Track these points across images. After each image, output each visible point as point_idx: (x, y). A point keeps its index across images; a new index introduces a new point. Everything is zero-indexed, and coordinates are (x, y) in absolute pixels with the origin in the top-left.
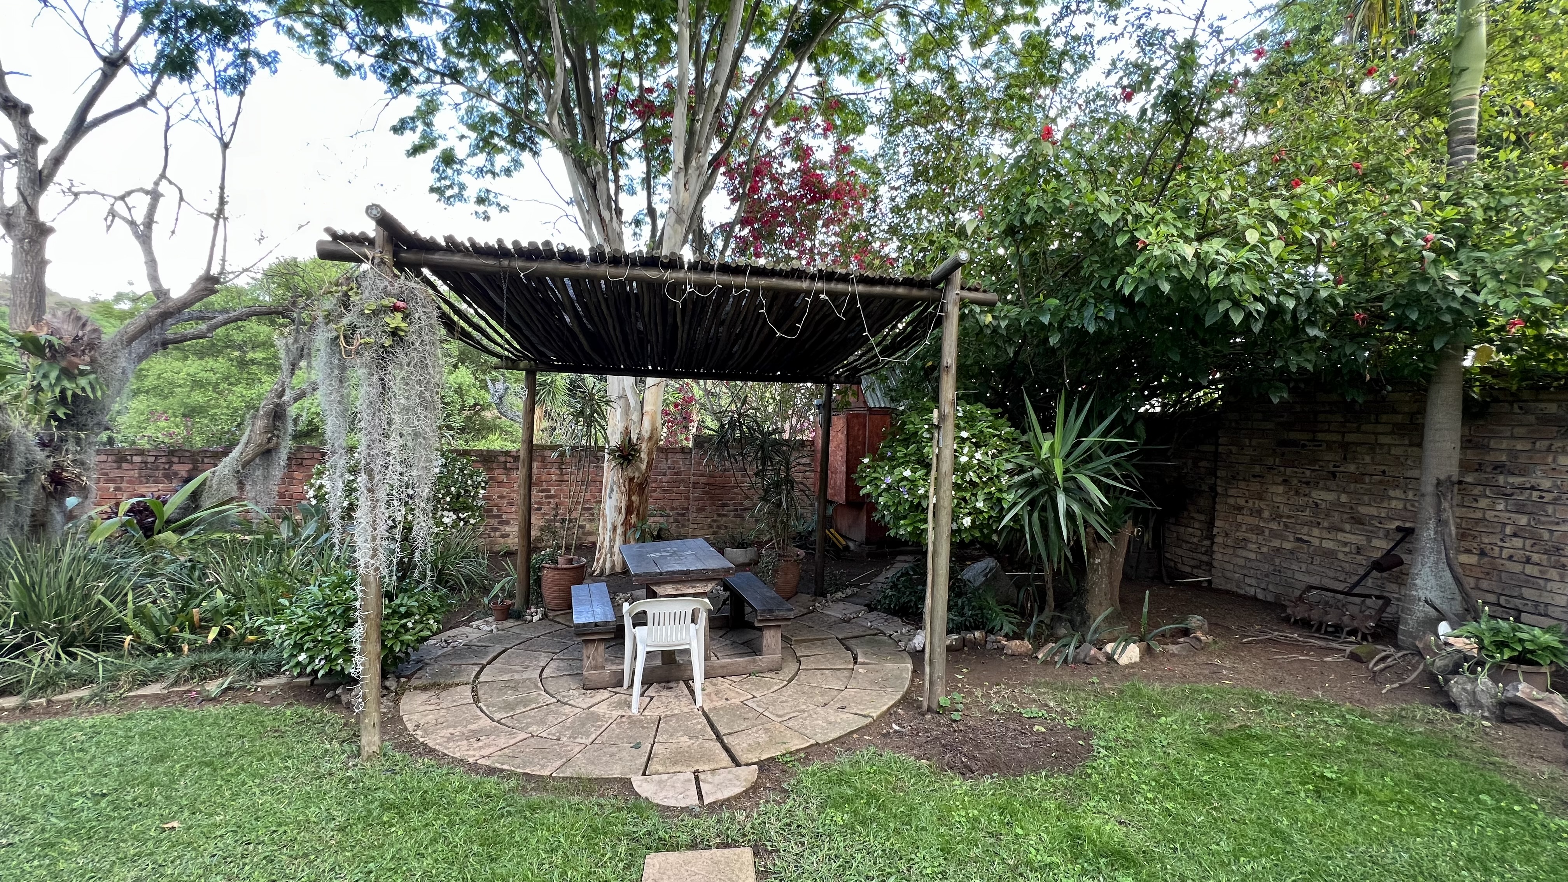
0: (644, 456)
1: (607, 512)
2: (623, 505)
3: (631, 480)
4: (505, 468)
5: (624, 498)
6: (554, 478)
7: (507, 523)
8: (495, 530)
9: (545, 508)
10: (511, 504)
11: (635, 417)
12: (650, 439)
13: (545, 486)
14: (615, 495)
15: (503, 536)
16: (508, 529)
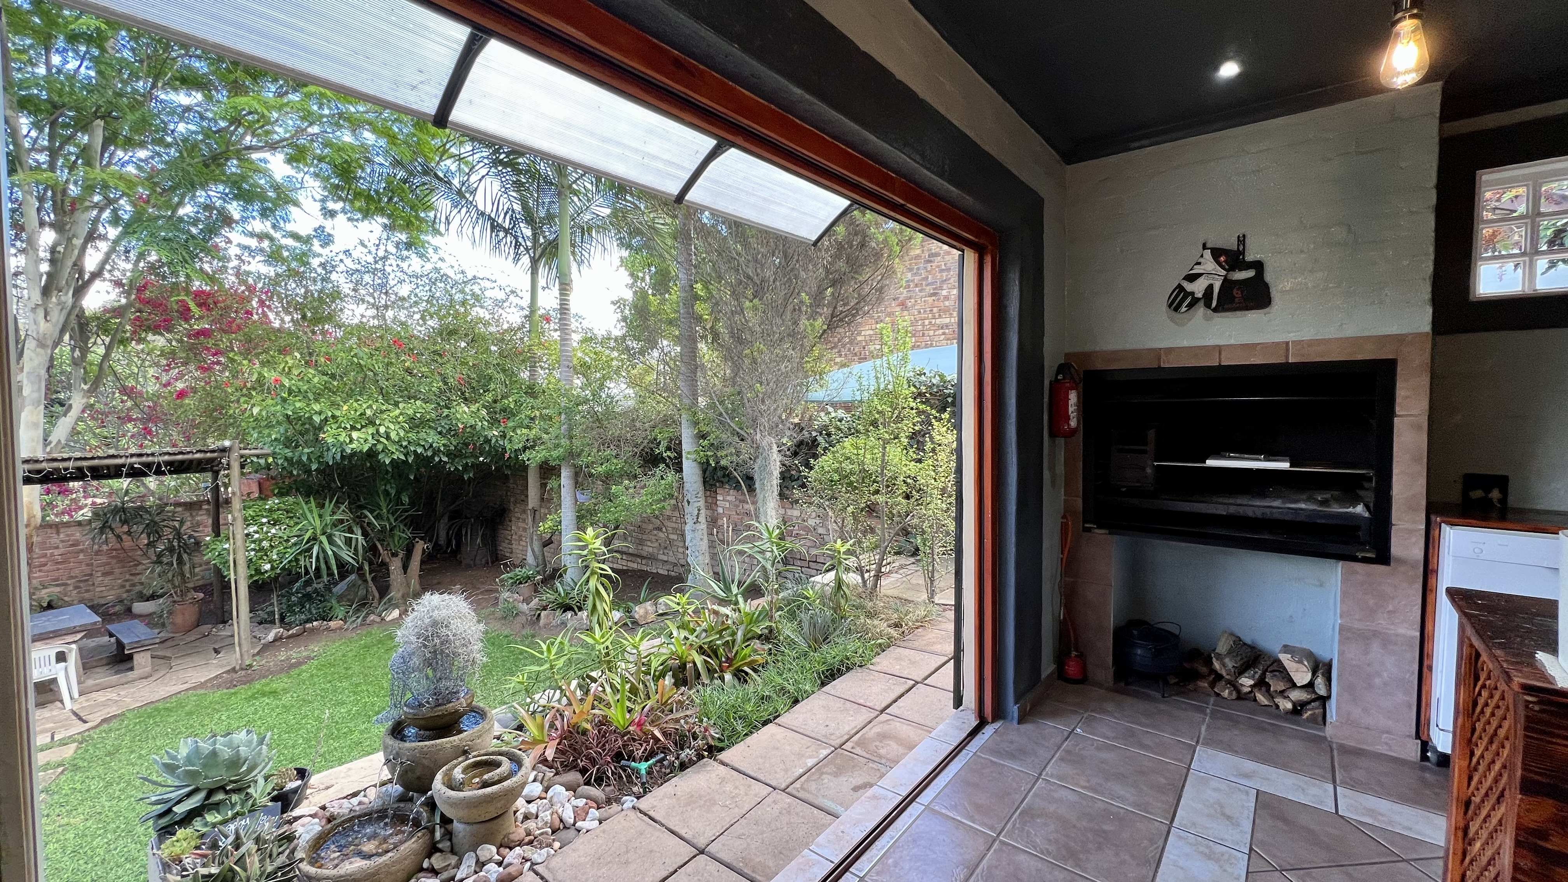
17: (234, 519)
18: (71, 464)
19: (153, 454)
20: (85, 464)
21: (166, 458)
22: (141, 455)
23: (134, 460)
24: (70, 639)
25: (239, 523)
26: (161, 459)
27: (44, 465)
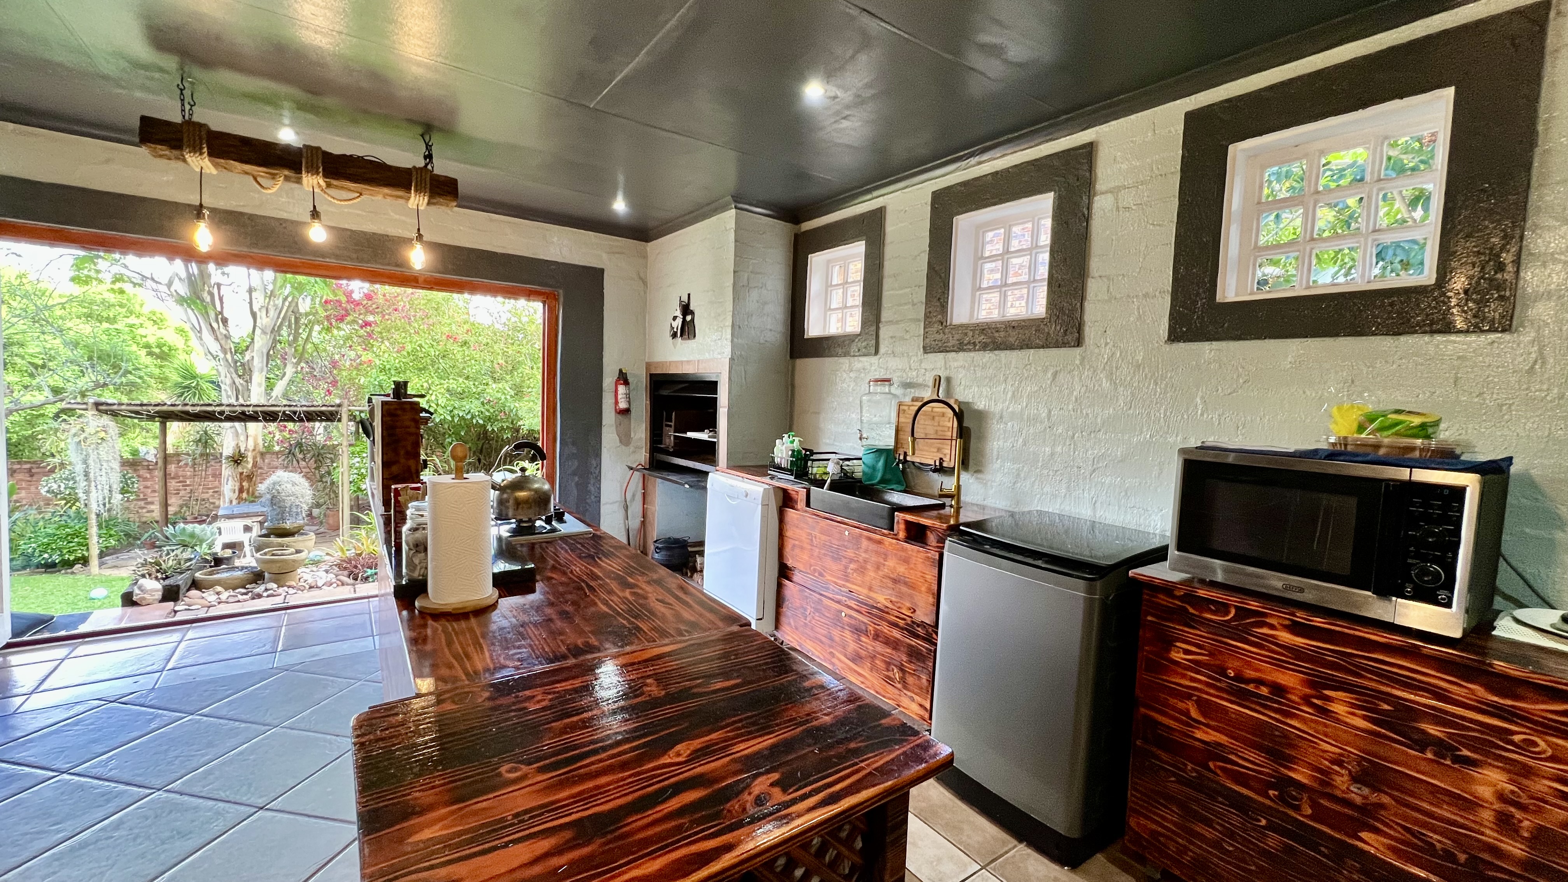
0: (250, 460)
1: (226, 492)
2: (237, 488)
3: (241, 474)
4: (149, 469)
5: (238, 484)
6: (189, 473)
7: (152, 503)
8: (143, 508)
9: (182, 493)
10: (154, 491)
11: (242, 438)
12: (254, 450)
13: (181, 479)
14: (230, 482)
15: (148, 512)
16: (152, 507)
17: (343, 452)
18: (251, 409)
19: (296, 406)
20: (259, 409)
21: (305, 409)
22: (290, 406)
23: (287, 408)
24: (255, 519)
25: (345, 455)
26: (301, 409)
27: (238, 408)
